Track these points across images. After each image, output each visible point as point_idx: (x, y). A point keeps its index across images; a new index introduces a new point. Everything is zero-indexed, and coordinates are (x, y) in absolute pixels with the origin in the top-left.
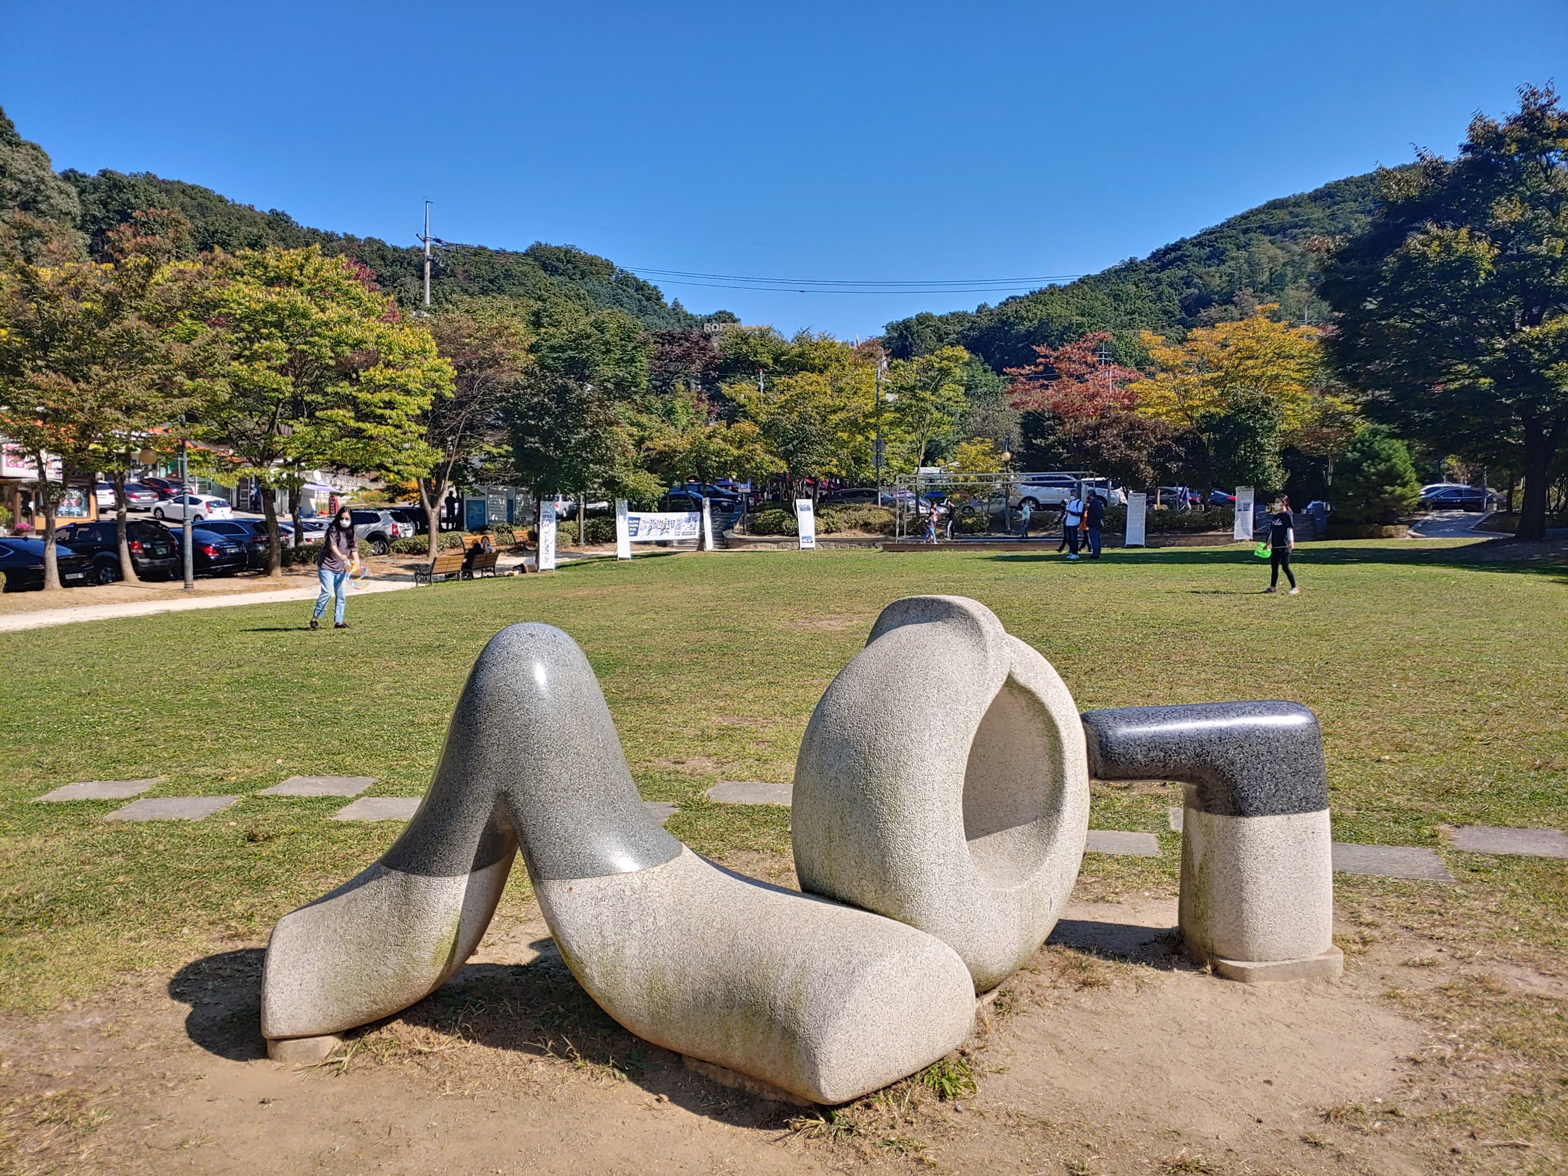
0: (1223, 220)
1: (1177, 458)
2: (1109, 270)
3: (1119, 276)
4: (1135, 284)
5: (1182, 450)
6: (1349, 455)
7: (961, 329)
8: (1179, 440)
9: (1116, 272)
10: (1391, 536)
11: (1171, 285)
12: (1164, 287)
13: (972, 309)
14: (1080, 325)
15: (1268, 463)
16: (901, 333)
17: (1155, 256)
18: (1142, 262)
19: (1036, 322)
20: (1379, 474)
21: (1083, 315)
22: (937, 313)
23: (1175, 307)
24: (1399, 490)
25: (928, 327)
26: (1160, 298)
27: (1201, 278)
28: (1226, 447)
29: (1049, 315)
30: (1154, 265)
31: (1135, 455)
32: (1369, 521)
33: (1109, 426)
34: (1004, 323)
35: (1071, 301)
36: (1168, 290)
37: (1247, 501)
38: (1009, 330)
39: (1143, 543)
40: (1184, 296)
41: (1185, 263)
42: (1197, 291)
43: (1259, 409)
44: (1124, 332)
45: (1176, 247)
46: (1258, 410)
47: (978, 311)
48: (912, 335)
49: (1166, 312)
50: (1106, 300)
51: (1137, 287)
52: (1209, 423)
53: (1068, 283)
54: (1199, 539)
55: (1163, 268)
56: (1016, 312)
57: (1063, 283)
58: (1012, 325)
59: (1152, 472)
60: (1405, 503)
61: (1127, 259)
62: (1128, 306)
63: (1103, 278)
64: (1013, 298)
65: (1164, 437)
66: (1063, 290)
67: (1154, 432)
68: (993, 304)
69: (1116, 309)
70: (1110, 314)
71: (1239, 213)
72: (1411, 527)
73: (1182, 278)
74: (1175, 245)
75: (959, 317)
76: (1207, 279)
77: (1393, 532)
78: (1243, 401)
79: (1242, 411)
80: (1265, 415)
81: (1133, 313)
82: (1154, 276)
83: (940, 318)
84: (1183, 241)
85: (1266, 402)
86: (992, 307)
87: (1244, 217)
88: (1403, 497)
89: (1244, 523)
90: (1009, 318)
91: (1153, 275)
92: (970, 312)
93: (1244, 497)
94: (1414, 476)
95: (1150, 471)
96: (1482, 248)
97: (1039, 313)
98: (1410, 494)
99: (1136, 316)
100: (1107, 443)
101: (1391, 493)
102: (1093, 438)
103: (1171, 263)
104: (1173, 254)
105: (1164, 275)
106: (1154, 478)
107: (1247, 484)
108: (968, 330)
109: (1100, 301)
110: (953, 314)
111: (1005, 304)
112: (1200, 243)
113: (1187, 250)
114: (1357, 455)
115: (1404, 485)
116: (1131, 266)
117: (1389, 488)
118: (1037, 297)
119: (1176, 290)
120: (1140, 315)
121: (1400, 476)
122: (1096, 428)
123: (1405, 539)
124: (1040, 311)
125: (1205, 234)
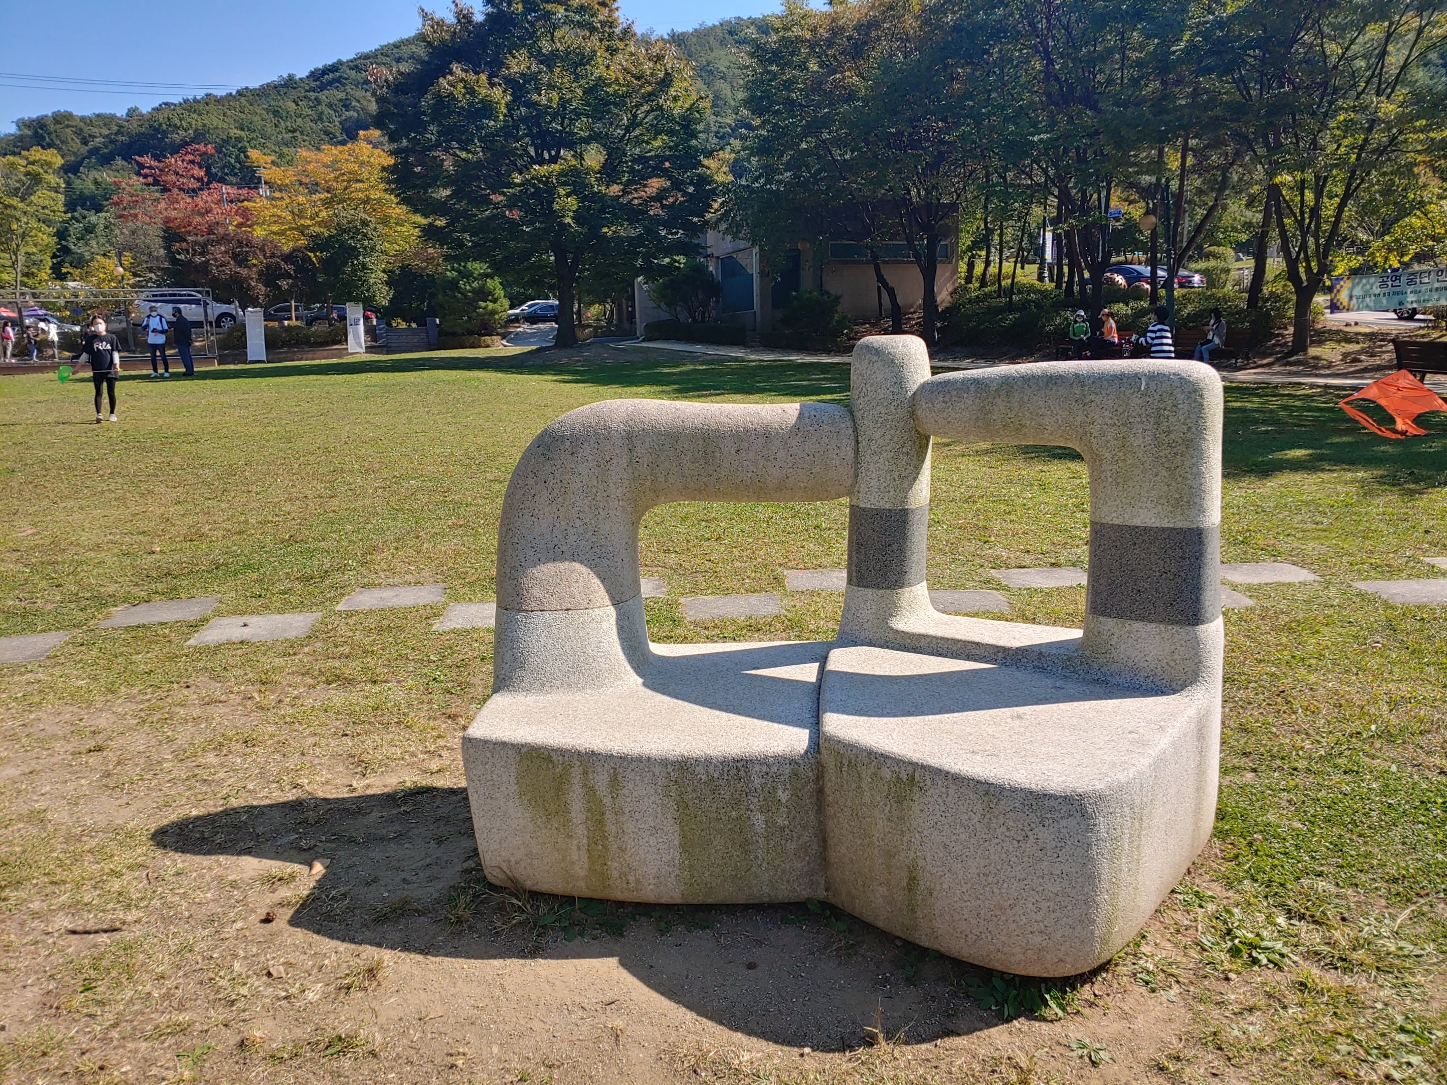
0: (377, 47)
1: (287, 276)
2: (268, 85)
3: (278, 92)
4: (294, 101)
5: (290, 268)
6: (448, 273)
7: (108, 132)
8: (288, 258)
9: (275, 87)
10: (488, 346)
11: (330, 105)
12: (322, 108)
13: (121, 112)
14: (239, 139)
15: (372, 281)
16: (36, 132)
17: (316, 75)
18: (301, 79)
19: (191, 132)
20: (473, 291)
21: (242, 129)
22: (78, 112)
23: (336, 128)
24: (491, 306)
25: (68, 126)
26: (320, 119)
27: (359, 101)
28: (332, 266)
29: (205, 125)
30: (313, 84)
31: (244, 272)
32: (471, 333)
33: (219, 242)
34: (157, 130)
35: (229, 113)
36: (327, 110)
37: (357, 316)
38: (163, 139)
39: (264, 359)
40: (344, 117)
41: (344, 85)
42: (355, 115)
43: (357, 230)
44: (285, 150)
45: (333, 68)
46: (358, 232)
47: (127, 115)
48: (49, 134)
49: (327, 133)
50: (266, 116)
51: (297, 105)
52: (318, 243)
53: (224, 93)
54: (325, 353)
55: (322, 88)
56: (169, 119)
57: (221, 93)
58: (165, 133)
59: (263, 289)
60: (497, 317)
61: (285, 76)
62: (288, 124)
63: (264, 92)
64: (166, 104)
65: (273, 255)
66: (219, 101)
67: (262, 250)
68: (146, 108)
69: (276, 126)
70: (270, 130)
71: (391, 41)
72: (503, 338)
73: (341, 100)
74: (333, 66)
75: (106, 120)
76: (365, 103)
77: (489, 342)
78: (345, 222)
79: (344, 231)
80: (365, 235)
81: (294, 131)
82: (312, 95)
83: (83, 119)
84: (340, 62)
85: (365, 223)
86: (144, 112)
87: (396, 46)
88: (493, 312)
89: (357, 337)
90: (160, 125)
91: (312, 93)
92: (119, 115)
93: (355, 312)
94: (502, 293)
95: (261, 289)
96: (497, 93)
97: (194, 122)
98: (500, 309)
99: (297, 134)
100: (216, 260)
101: (485, 308)
102: (202, 254)
103: (330, 83)
104: (331, 75)
105: (323, 96)
106: (267, 296)
107: (356, 300)
108: (116, 134)
109: (259, 116)
110: (98, 116)
111: (157, 109)
112: (356, 66)
113: (345, 72)
114: (455, 273)
115: (495, 301)
116: (290, 83)
117: (482, 304)
118: (190, 106)
119: (335, 111)
120: (302, 133)
121: (490, 293)
122: (204, 246)
123: (500, 348)
124: (195, 121)
125: (360, 58)
